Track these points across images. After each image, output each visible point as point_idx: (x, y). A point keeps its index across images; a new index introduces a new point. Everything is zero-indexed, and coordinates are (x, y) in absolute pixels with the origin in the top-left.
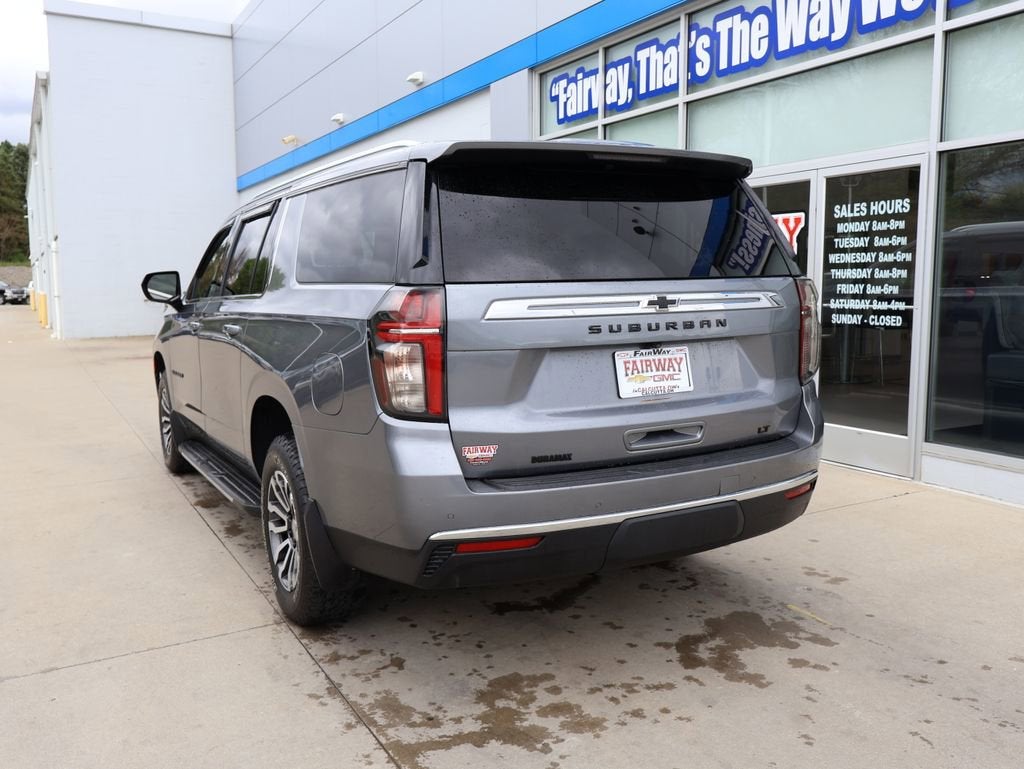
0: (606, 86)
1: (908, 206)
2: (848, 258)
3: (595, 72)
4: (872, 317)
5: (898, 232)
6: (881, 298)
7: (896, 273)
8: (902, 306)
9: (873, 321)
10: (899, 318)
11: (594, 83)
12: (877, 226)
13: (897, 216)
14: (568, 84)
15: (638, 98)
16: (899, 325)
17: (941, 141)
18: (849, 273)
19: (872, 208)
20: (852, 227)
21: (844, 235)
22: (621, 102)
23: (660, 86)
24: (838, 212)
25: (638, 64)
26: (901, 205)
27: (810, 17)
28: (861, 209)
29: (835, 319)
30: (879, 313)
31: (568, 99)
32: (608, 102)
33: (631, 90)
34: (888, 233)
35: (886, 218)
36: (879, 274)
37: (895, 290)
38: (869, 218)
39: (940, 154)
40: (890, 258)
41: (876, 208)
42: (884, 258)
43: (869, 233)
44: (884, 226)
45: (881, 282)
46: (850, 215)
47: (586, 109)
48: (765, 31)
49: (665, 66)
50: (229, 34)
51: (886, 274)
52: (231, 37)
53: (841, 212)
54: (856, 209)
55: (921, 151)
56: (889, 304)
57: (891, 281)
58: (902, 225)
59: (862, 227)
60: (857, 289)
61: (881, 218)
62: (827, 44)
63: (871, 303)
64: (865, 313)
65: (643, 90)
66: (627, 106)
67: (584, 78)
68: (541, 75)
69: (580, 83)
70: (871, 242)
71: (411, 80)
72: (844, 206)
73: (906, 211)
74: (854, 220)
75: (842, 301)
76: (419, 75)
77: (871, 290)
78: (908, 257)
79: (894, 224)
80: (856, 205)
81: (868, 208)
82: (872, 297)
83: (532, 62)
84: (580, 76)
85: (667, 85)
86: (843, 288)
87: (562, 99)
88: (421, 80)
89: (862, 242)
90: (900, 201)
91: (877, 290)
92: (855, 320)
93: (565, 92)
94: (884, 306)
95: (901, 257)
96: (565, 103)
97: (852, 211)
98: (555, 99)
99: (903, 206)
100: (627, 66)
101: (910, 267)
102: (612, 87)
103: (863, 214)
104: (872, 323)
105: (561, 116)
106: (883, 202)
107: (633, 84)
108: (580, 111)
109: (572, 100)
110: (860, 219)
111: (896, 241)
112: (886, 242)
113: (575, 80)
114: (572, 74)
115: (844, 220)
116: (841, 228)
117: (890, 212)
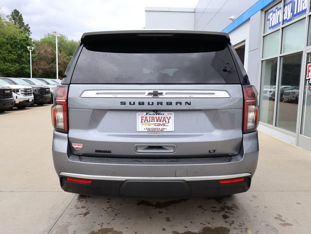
0: (284, 13)
3: (280, 8)
11: (280, 13)
14: (273, 14)
15: (294, 16)
22: (288, 19)
23: (301, 10)
25: (294, 2)
31: (272, 19)
32: (284, 19)
33: (291, 13)
47: (277, 23)
49: (303, 2)
50: (194, 11)
52: (195, 12)
65: (295, 13)
66: (290, 20)
67: (278, 11)
68: (265, 12)
69: (276, 13)
71: (230, 19)
76: (232, 17)
83: (262, 8)
84: (276, 10)
85: (303, 9)
87: (271, 20)
88: (233, 19)
93: (272, 17)
96: (272, 21)
98: (269, 20)
100: (291, 4)
102: (286, 13)
105: (270, 26)
107: (292, 11)
108: (276, 24)
109: (274, 20)
113: (275, 12)
114: (274, 10)
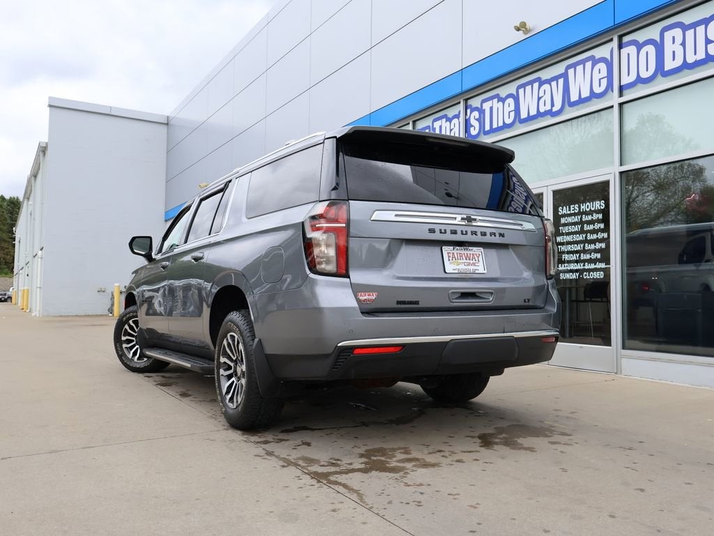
1: (604, 205)
2: (569, 238)
4: (585, 273)
5: (598, 221)
6: (590, 261)
7: (598, 246)
8: (603, 265)
9: (586, 276)
10: (602, 273)
12: (585, 218)
13: (597, 212)
16: (602, 277)
17: (621, 165)
18: (569, 248)
19: (582, 207)
20: (570, 220)
21: (565, 225)
24: (561, 210)
25: (434, 130)
26: (599, 205)
27: (539, 99)
28: (575, 208)
29: (562, 276)
30: (589, 271)
34: (591, 222)
35: (591, 213)
36: (588, 247)
37: (599, 256)
38: (581, 213)
39: (621, 173)
40: (595, 236)
41: (583, 207)
42: (590, 237)
43: (582, 223)
44: (590, 218)
45: (590, 252)
46: (569, 212)
48: (512, 107)
49: (451, 130)
50: (166, 122)
51: (592, 247)
53: (563, 210)
54: (572, 209)
55: (610, 172)
56: (595, 264)
57: (596, 251)
58: (600, 216)
59: (576, 219)
60: (574, 257)
61: (587, 213)
62: (550, 113)
63: (584, 265)
64: (580, 271)
70: (582, 227)
72: (565, 207)
73: (602, 208)
74: (570, 215)
75: (566, 265)
77: (583, 257)
78: (605, 235)
79: (595, 216)
80: (572, 206)
81: (579, 207)
82: (584, 261)
86: (566, 257)
89: (576, 228)
90: (599, 202)
91: (588, 257)
92: (574, 276)
94: (592, 266)
95: (601, 235)
97: (570, 210)
99: (600, 205)
101: (607, 241)
103: (576, 211)
104: (585, 278)
106: (588, 204)
110: (575, 214)
111: (597, 226)
112: (591, 227)
115: (564, 216)
116: (563, 221)
117: (593, 209)
